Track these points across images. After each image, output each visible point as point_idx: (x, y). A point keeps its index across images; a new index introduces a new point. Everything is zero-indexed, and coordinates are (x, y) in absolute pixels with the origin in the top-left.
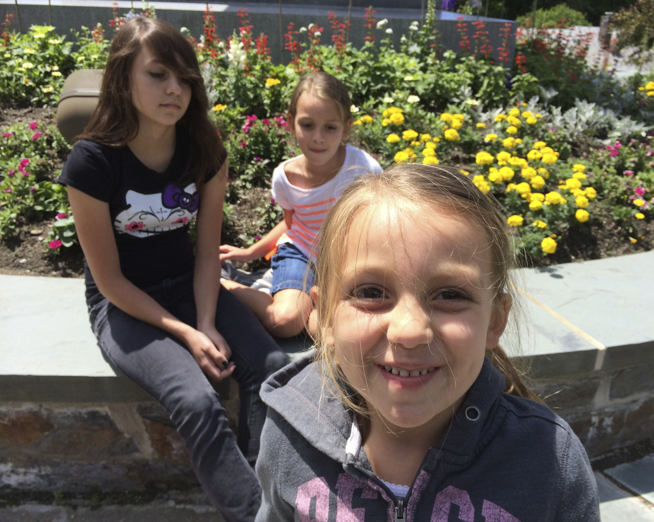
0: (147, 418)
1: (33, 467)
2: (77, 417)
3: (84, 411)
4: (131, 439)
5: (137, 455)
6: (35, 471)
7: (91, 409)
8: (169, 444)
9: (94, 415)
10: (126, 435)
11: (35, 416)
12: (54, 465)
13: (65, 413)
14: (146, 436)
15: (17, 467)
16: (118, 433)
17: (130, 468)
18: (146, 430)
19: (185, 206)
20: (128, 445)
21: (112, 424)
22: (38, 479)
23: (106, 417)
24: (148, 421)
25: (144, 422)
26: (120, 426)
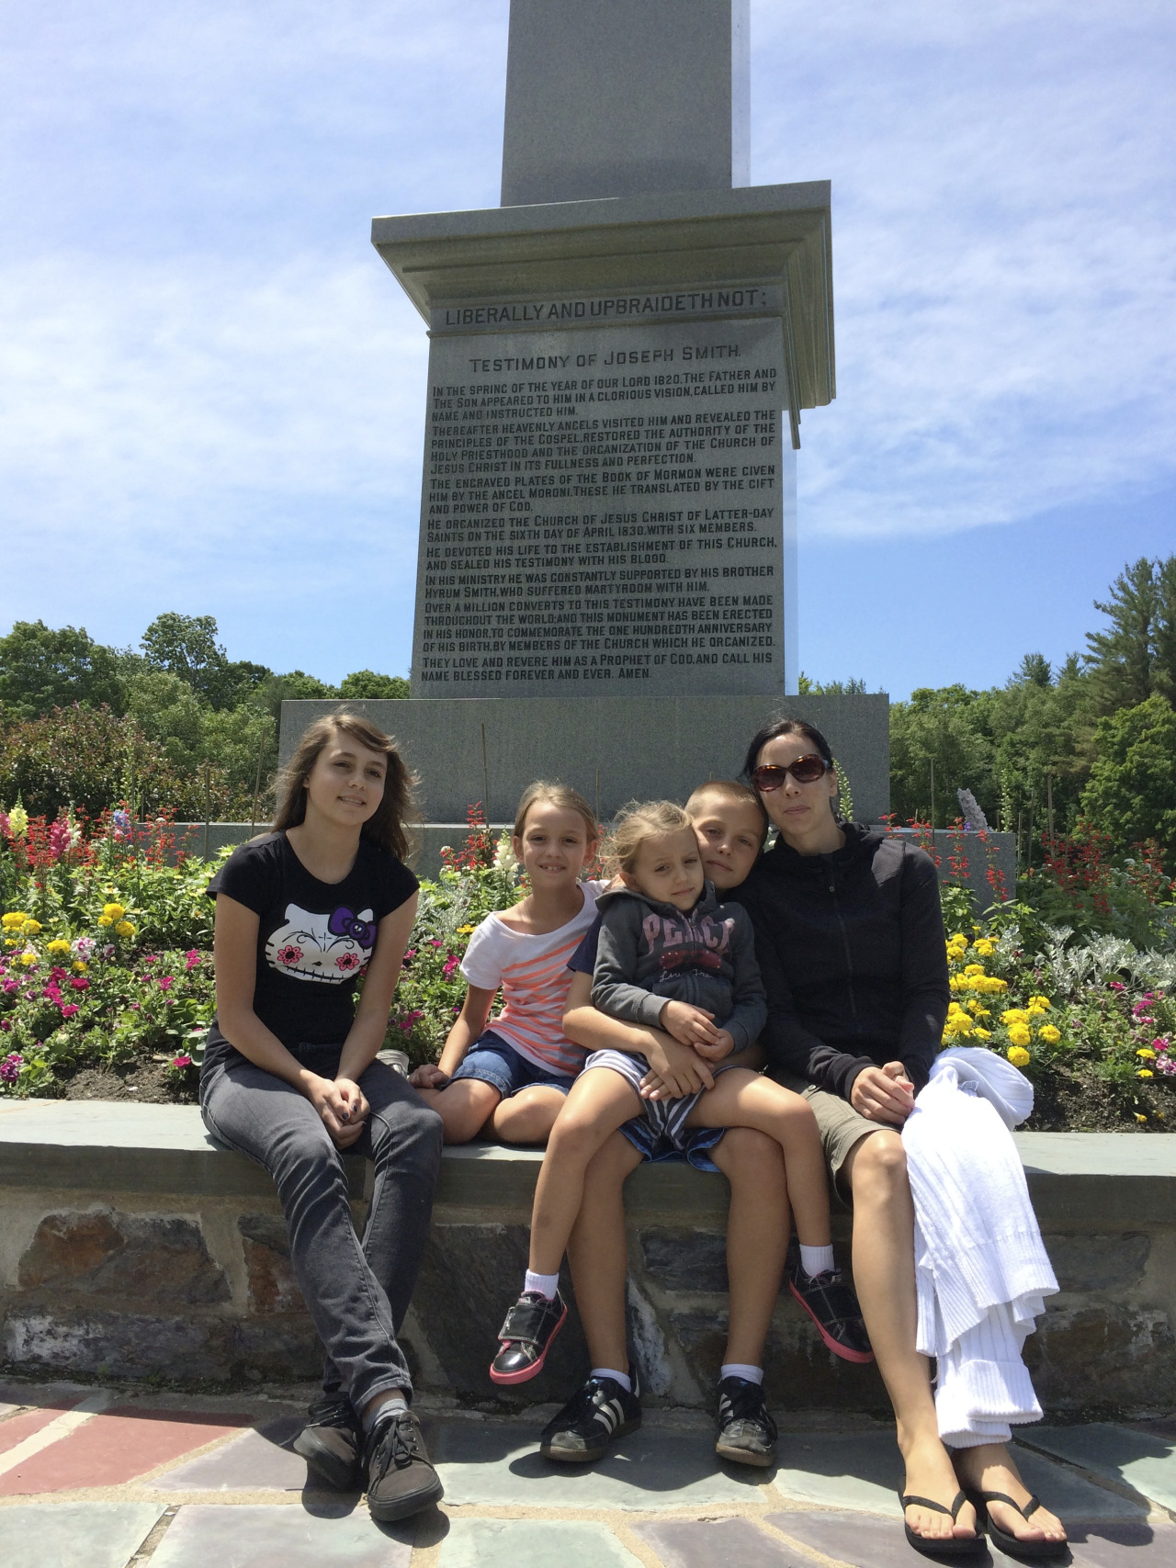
0: (249, 1236)
1: (80, 1325)
2: (156, 1226)
3: (167, 1218)
4: (222, 1274)
5: (227, 1307)
6: (80, 1332)
7: (177, 1216)
8: (273, 1284)
9: (180, 1226)
10: (217, 1265)
11: (103, 1221)
12: (110, 1321)
13: (143, 1219)
14: (244, 1269)
15: (57, 1324)
16: (206, 1260)
17: (214, 1332)
18: (246, 1261)
19: (356, 936)
20: (217, 1284)
21: (201, 1243)
22: (82, 1347)
23: (195, 1232)
24: (250, 1241)
25: (244, 1243)
26: (211, 1250)
